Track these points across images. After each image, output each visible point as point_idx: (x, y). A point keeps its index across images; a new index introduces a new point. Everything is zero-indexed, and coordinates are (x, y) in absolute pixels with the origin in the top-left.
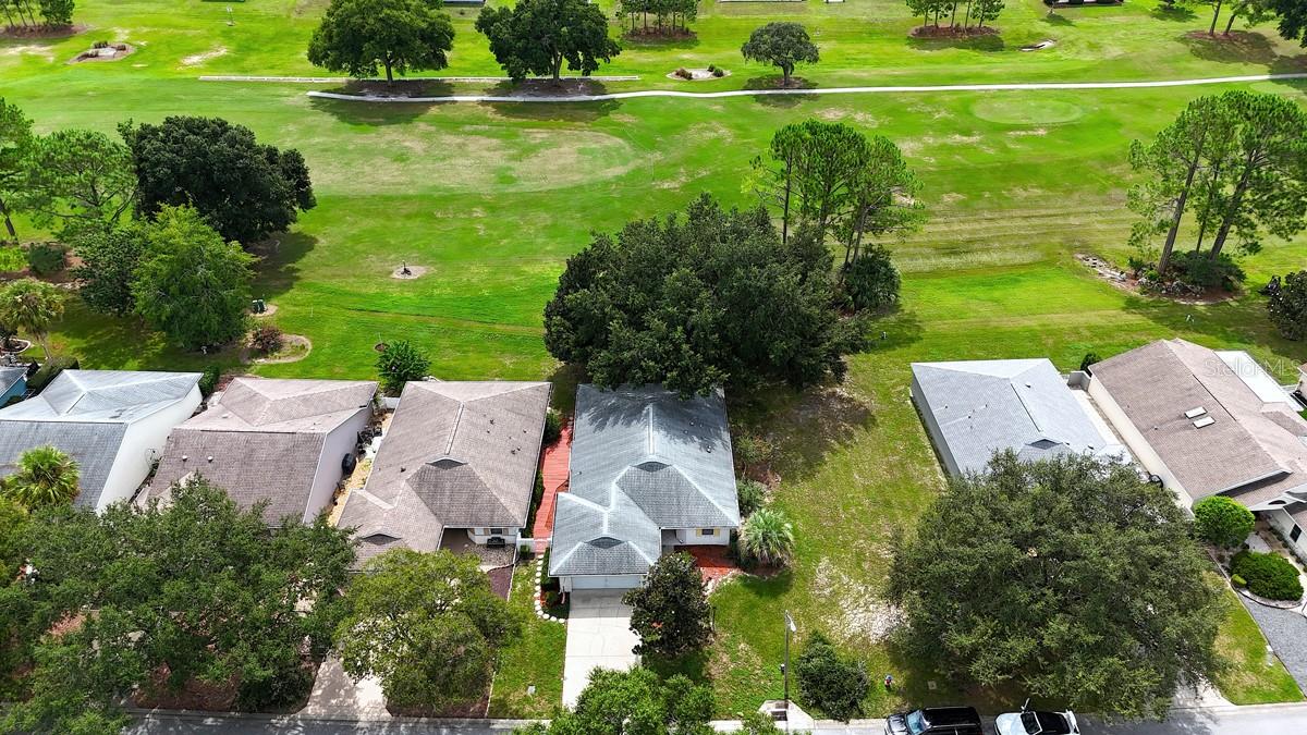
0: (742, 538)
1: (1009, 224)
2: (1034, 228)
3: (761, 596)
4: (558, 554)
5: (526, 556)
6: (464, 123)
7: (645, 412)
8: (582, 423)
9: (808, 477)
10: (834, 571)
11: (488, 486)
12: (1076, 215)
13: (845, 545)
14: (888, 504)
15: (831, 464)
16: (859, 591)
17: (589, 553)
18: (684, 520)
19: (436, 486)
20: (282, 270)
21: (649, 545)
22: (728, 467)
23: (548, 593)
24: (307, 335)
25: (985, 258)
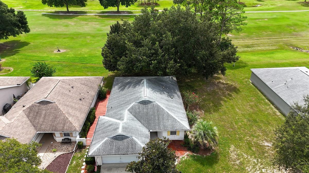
0: (190, 137)
1: (264, 40)
2: (272, 41)
3: (204, 165)
4: (95, 144)
5: (81, 147)
6: (88, 19)
7: (142, 82)
8: (115, 89)
9: (216, 110)
10: (239, 152)
11: (64, 112)
12: (285, 38)
13: (241, 139)
14: (255, 121)
15: (225, 106)
16: (254, 162)
17: (111, 143)
18: (162, 127)
19: (37, 113)
20: (14, 51)
21: (143, 139)
22: (181, 105)
23: (88, 166)
24: (13, 67)
25: (259, 48)
